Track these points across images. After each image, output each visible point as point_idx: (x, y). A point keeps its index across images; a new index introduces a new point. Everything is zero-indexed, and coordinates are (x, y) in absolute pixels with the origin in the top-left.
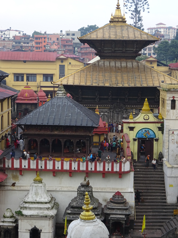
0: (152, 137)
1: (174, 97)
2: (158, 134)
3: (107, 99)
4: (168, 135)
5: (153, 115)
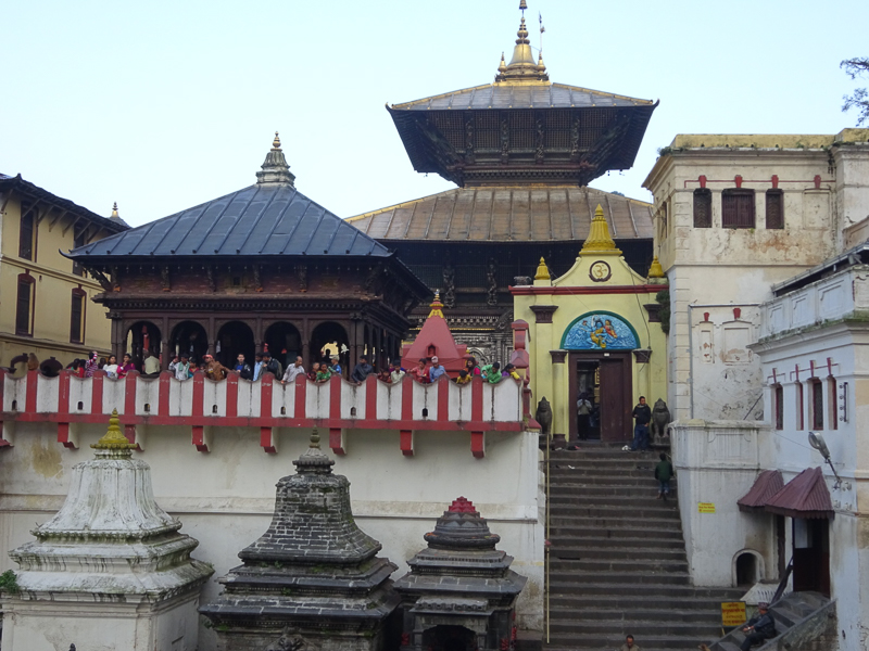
0: (624, 345)
1: (702, 179)
2: (649, 334)
3: (482, 297)
4: (687, 326)
5: (626, 264)
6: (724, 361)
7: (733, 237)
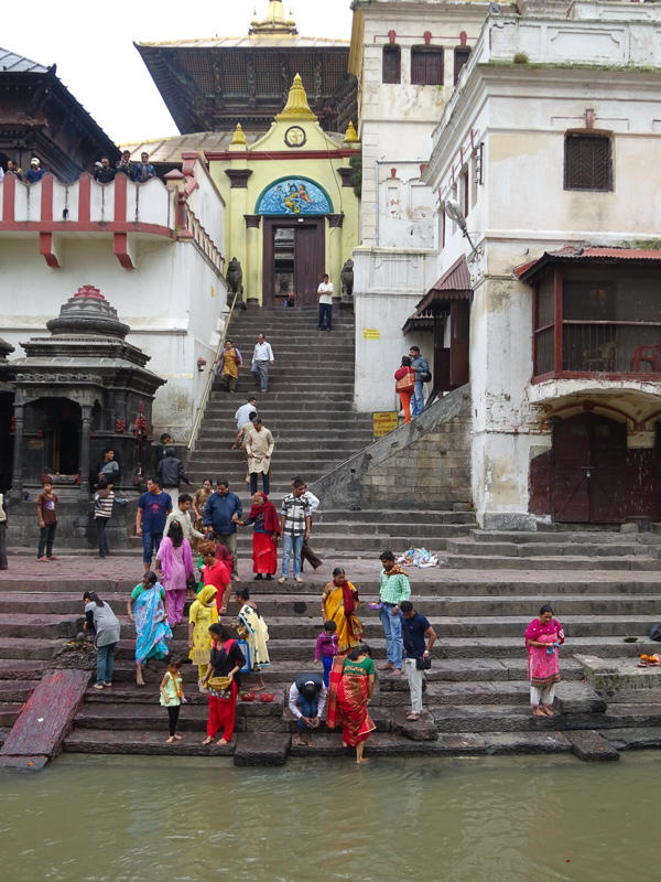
0: (318, 210)
2: (342, 198)
4: (374, 182)
5: (320, 129)
6: (410, 217)
7: (421, 94)
